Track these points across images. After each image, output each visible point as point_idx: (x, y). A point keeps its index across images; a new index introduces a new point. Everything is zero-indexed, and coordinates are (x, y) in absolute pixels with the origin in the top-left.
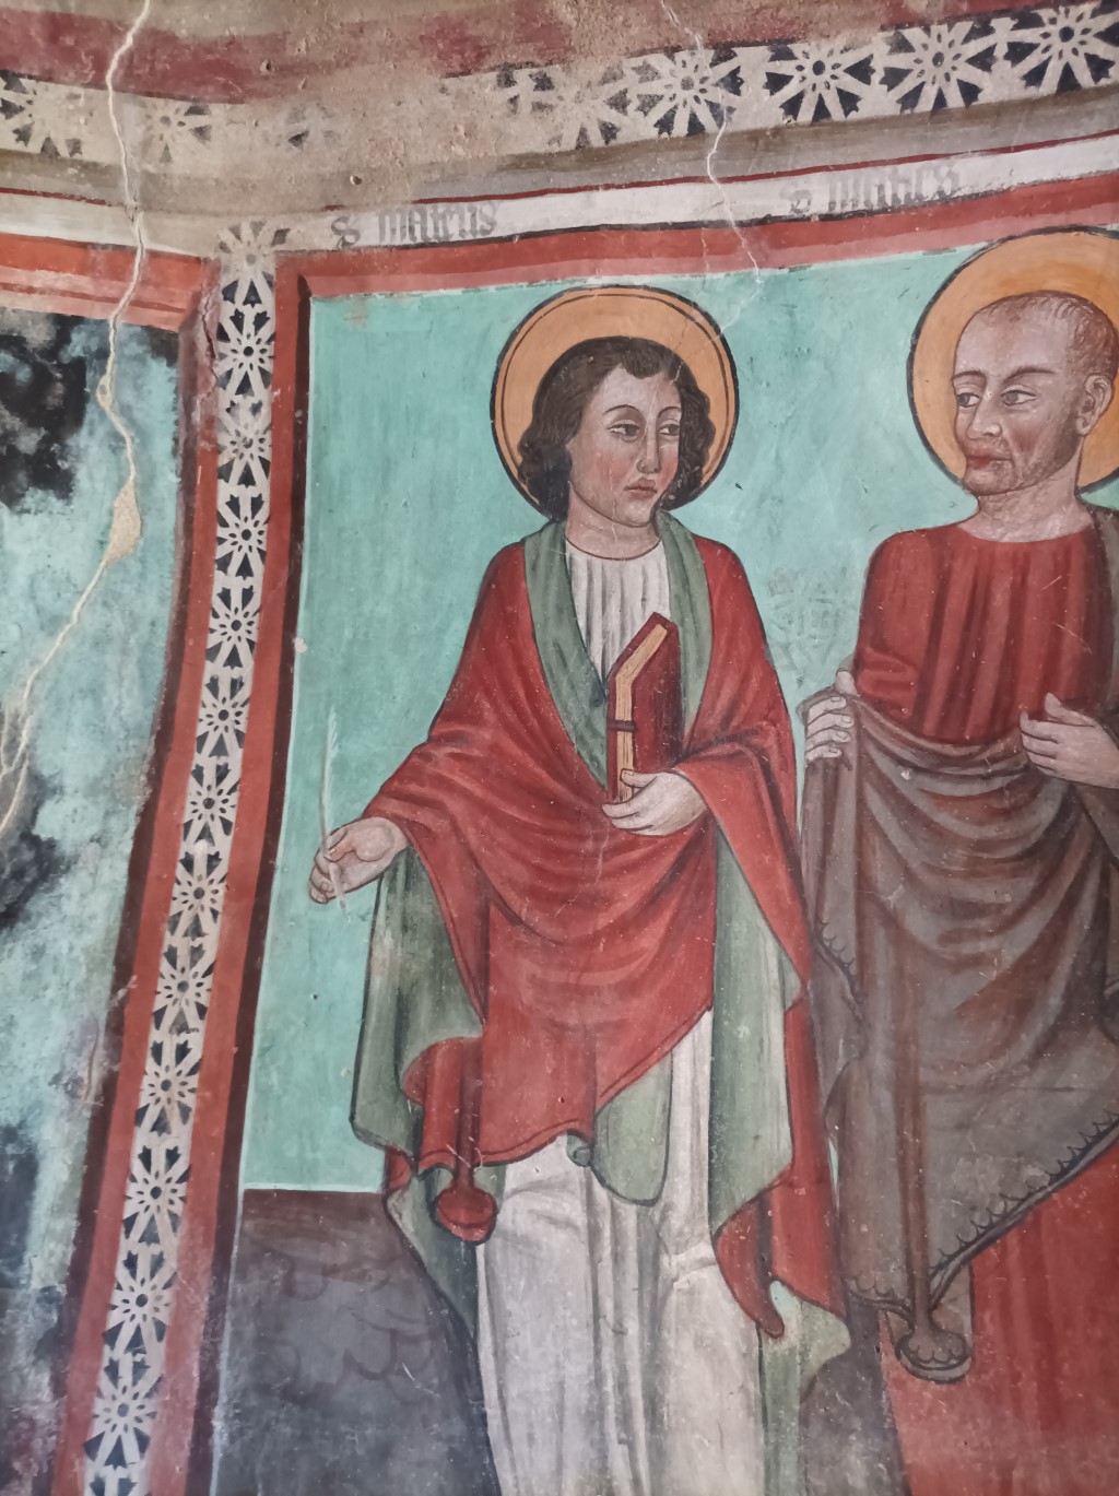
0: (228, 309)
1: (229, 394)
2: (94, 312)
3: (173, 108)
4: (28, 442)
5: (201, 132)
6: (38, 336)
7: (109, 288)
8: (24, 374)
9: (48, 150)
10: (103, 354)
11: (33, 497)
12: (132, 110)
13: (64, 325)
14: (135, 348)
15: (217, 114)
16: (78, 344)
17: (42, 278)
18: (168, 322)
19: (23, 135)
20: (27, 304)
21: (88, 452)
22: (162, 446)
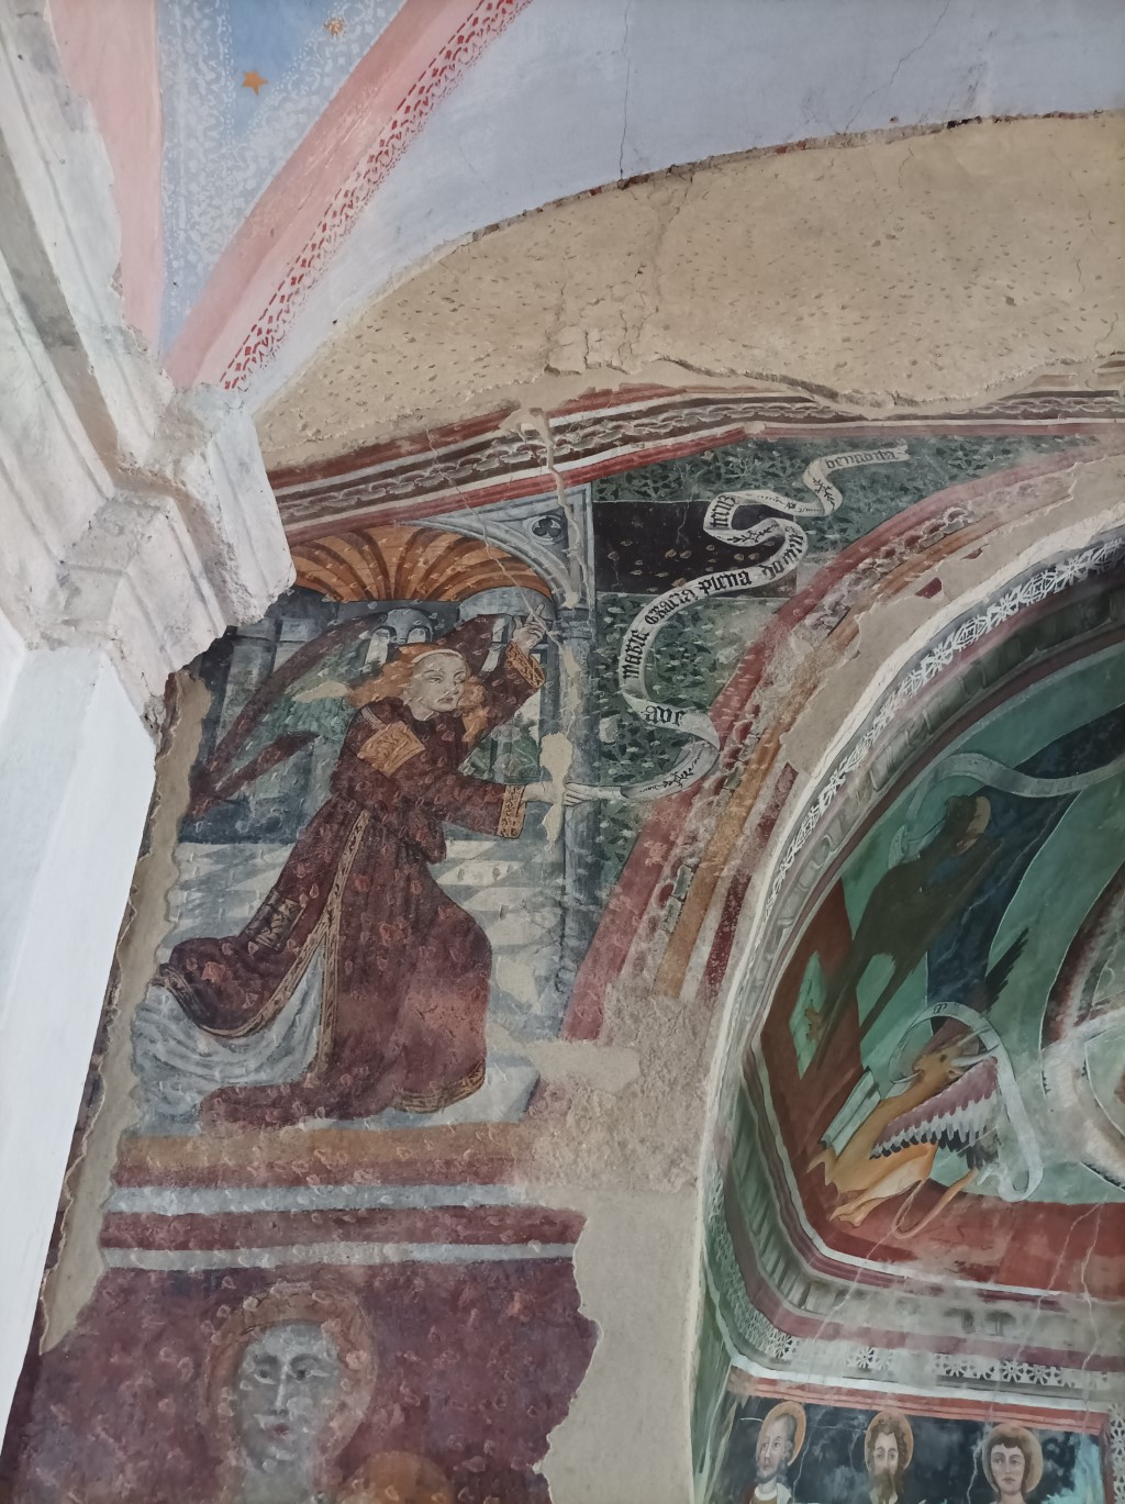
0: (1113, 1429)
1: (1115, 1455)
2: (1076, 1430)
3: (1098, 1373)
4: (1060, 1473)
5: (1105, 1379)
6: (1061, 1439)
7: (1080, 1423)
8: (1057, 1451)
9: (1066, 1385)
10: (1079, 1443)
11: (1064, 1491)
12: (1088, 1374)
13: (1068, 1435)
14: (1088, 1441)
15: (1109, 1375)
16: (1072, 1441)
17: (1062, 1421)
18: (1096, 1433)
19: (1060, 1382)
20: (1058, 1429)
21: (1077, 1474)
22: (1097, 1471)
